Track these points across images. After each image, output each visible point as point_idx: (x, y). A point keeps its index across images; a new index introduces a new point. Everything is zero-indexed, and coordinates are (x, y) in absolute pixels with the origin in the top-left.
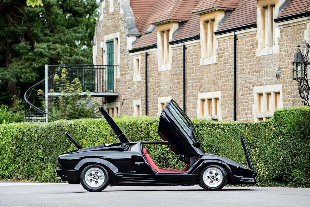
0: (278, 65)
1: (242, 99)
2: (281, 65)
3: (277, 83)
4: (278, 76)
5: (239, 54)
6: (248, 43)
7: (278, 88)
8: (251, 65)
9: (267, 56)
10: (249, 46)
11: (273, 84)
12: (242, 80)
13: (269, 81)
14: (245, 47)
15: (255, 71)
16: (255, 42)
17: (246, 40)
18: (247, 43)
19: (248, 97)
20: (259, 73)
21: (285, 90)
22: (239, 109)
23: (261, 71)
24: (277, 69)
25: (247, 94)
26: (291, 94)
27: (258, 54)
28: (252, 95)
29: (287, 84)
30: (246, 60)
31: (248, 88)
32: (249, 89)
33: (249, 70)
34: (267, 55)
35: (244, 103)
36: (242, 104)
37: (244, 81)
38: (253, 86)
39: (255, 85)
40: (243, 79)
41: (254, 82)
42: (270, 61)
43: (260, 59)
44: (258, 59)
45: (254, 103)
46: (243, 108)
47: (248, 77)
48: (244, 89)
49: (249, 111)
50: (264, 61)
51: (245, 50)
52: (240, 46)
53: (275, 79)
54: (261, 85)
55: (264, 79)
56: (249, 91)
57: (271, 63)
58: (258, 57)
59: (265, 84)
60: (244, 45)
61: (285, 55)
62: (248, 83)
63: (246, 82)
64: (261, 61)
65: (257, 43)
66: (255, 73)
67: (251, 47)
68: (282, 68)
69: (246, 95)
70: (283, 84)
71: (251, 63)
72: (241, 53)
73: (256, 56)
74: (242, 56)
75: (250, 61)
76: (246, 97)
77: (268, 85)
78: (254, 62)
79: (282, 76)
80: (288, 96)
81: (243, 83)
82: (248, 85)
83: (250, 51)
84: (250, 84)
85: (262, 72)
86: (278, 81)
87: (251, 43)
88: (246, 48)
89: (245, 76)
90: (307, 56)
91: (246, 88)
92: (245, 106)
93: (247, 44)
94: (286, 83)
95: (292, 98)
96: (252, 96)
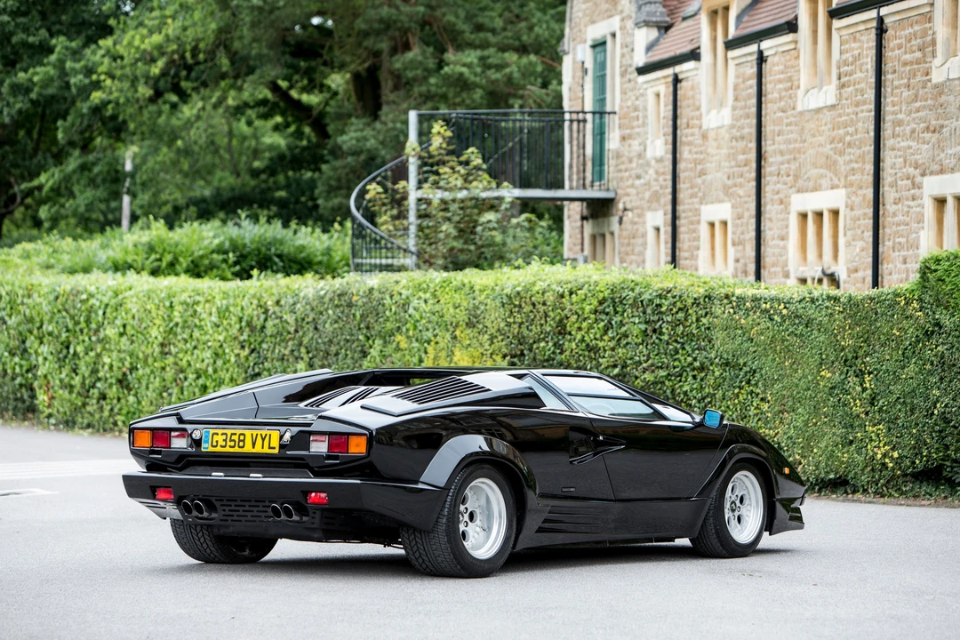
1: (894, 214)
5: (889, 76)
6: (913, 42)
8: (918, 111)
10: (914, 52)
12: (896, 157)
14: (906, 53)
15: (928, 128)
16: (929, 38)
17: (907, 32)
18: (909, 42)
19: (909, 207)
20: (937, 135)
22: (887, 243)
23: (942, 127)
25: (908, 199)
27: (937, 77)
28: (919, 201)
30: (906, 94)
31: (909, 182)
32: (913, 183)
33: (912, 125)
35: (898, 225)
36: (894, 228)
37: (901, 160)
38: (923, 175)
39: (927, 172)
40: (899, 153)
41: (924, 164)
43: (940, 89)
44: (935, 91)
45: (923, 228)
46: (897, 240)
47: (910, 147)
48: (899, 182)
49: (911, 252)
50: (951, 98)
51: (905, 64)
52: (893, 50)
54: (942, 172)
55: (949, 152)
56: (912, 191)
58: (936, 86)
59: (952, 170)
60: (903, 50)
62: (910, 166)
63: (905, 162)
64: (944, 98)
65: (934, 43)
66: (927, 136)
67: (918, 54)
69: (906, 203)
71: (918, 104)
72: (895, 72)
73: (930, 80)
74: (896, 83)
75: (916, 98)
76: (906, 209)
78: (926, 100)
81: (898, 166)
82: (911, 170)
83: (916, 66)
84: (916, 168)
85: (945, 130)
87: (919, 41)
88: (908, 57)
89: (902, 144)
91: (905, 182)
92: (902, 236)
93: (908, 45)
96: (919, 206)
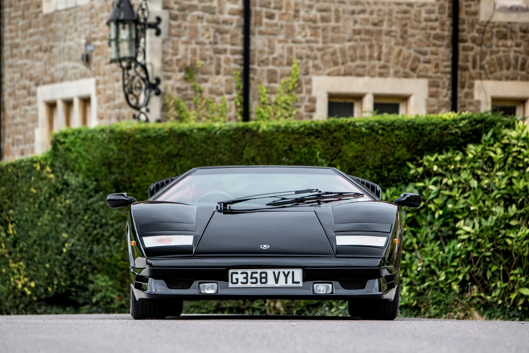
0: (88, 32)
1: (13, 117)
2: (94, 32)
3: (84, 76)
4: (87, 59)
5: (7, 10)
7: (87, 86)
8: (31, 35)
9: (64, 13)
11: (76, 79)
12: (14, 72)
13: (70, 72)
15: (40, 49)
19: (26, 111)
20: (48, 54)
21: (102, 92)
22: (7, 140)
23: (52, 47)
24: (83, 41)
25: (24, 105)
26: (114, 100)
27: (47, 9)
28: (34, 106)
29: (106, 78)
30: (21, 23)
31: (25, 91)
32: (29, 92)
33: (28, 47)
34: (67, 10)
35: (17, 125)
36: (13, 128)
37: (19, 74)
38: (37, 85)
39: (41, 82)
40: (17, 69)
41: (37, 76)
42: (71, 23)
43: (50, 18)
44: (46, 20)
45: (37, 126)
46: (16, 137)
47: (25, 64)
48: (18, 93)
49: (27, 145)
50: (59, 25)
53: (82, 67)
54: (52, 82)
55: (59, 66)
56: (28, 98)
57: (73, 30)
58: (47, 16)
59: (62, 80)
61: (101, 8)
62: (26, 79)
63: (22, 75)
64: (53, 25)
66: (40, 55)
68: (95, 39)
69: (23, 108)
70: (98, 77)
71: (32, 31)
72: (11, 6)
73: (41, 12)
74: (13, 15)
75: (30, 26)
76: (23, 113)
77: (67, 80)
78: (38, 27)
79: (95, 59)
80: (107, 105)
81: (16, 79)
82: (27, 82)
84: (31, 80)
85: (54, 50)
86: (88, 71)
89: (19, 62)
90: (144, 7)
91: (22, 91)
92: (20, 133)
94: (104, 74)
95: (117, 111)
96: (34, 109)
